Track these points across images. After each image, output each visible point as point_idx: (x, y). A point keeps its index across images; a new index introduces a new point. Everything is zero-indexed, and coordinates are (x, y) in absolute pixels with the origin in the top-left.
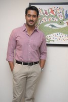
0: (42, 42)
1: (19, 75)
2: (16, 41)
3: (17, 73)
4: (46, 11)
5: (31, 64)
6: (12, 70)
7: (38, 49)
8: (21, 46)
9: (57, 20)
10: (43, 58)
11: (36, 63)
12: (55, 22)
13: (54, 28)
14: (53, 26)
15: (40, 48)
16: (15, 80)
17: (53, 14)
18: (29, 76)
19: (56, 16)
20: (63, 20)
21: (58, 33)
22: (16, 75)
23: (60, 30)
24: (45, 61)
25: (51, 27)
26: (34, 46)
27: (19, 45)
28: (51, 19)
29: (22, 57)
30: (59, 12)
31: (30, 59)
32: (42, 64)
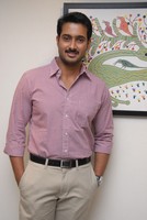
0: (101, 106)
1: (37, 192)
2: (32, 103)
3: (32, 187)
4: (107, 23)
5: (70, 164)
6: (18, 179)
7: (88, 125)
8: (43, 116)
9: (137, 48)
10: (102, 147)
11: (83, 162)
12: (133, 53)
13: (128, 69)
14: (126, 63)
15: (94, 122)
16: (26, 207)
17: (127, 31)
18: (62, 197)
19: (134, 37)
21: (140, 83)
22: (28, 193)
23: (145, 75)
25: (120, 65)
27: (38, 114)
28: (121, 44)
29: (45, 146)
30: (143, 26)
31: (66, 152)
32: (99, 165)
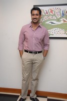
4: (46, 11)
12: (54, 20)
17: (52, 13)
19: (54, 15)
20: (60, 18)
21: (56, 29)
23: (58, 26)
24: (47, 51)
25: (50, 24)
26: (38, 39)
